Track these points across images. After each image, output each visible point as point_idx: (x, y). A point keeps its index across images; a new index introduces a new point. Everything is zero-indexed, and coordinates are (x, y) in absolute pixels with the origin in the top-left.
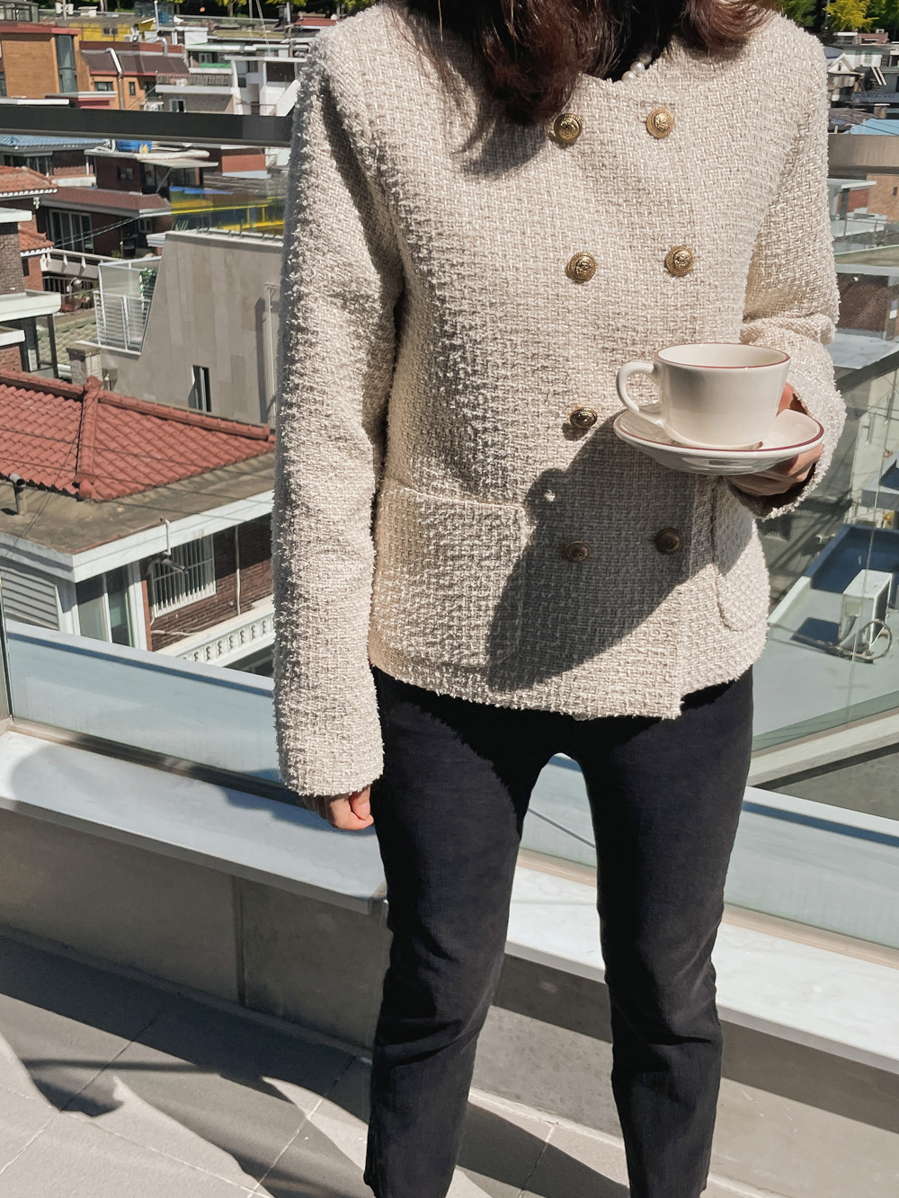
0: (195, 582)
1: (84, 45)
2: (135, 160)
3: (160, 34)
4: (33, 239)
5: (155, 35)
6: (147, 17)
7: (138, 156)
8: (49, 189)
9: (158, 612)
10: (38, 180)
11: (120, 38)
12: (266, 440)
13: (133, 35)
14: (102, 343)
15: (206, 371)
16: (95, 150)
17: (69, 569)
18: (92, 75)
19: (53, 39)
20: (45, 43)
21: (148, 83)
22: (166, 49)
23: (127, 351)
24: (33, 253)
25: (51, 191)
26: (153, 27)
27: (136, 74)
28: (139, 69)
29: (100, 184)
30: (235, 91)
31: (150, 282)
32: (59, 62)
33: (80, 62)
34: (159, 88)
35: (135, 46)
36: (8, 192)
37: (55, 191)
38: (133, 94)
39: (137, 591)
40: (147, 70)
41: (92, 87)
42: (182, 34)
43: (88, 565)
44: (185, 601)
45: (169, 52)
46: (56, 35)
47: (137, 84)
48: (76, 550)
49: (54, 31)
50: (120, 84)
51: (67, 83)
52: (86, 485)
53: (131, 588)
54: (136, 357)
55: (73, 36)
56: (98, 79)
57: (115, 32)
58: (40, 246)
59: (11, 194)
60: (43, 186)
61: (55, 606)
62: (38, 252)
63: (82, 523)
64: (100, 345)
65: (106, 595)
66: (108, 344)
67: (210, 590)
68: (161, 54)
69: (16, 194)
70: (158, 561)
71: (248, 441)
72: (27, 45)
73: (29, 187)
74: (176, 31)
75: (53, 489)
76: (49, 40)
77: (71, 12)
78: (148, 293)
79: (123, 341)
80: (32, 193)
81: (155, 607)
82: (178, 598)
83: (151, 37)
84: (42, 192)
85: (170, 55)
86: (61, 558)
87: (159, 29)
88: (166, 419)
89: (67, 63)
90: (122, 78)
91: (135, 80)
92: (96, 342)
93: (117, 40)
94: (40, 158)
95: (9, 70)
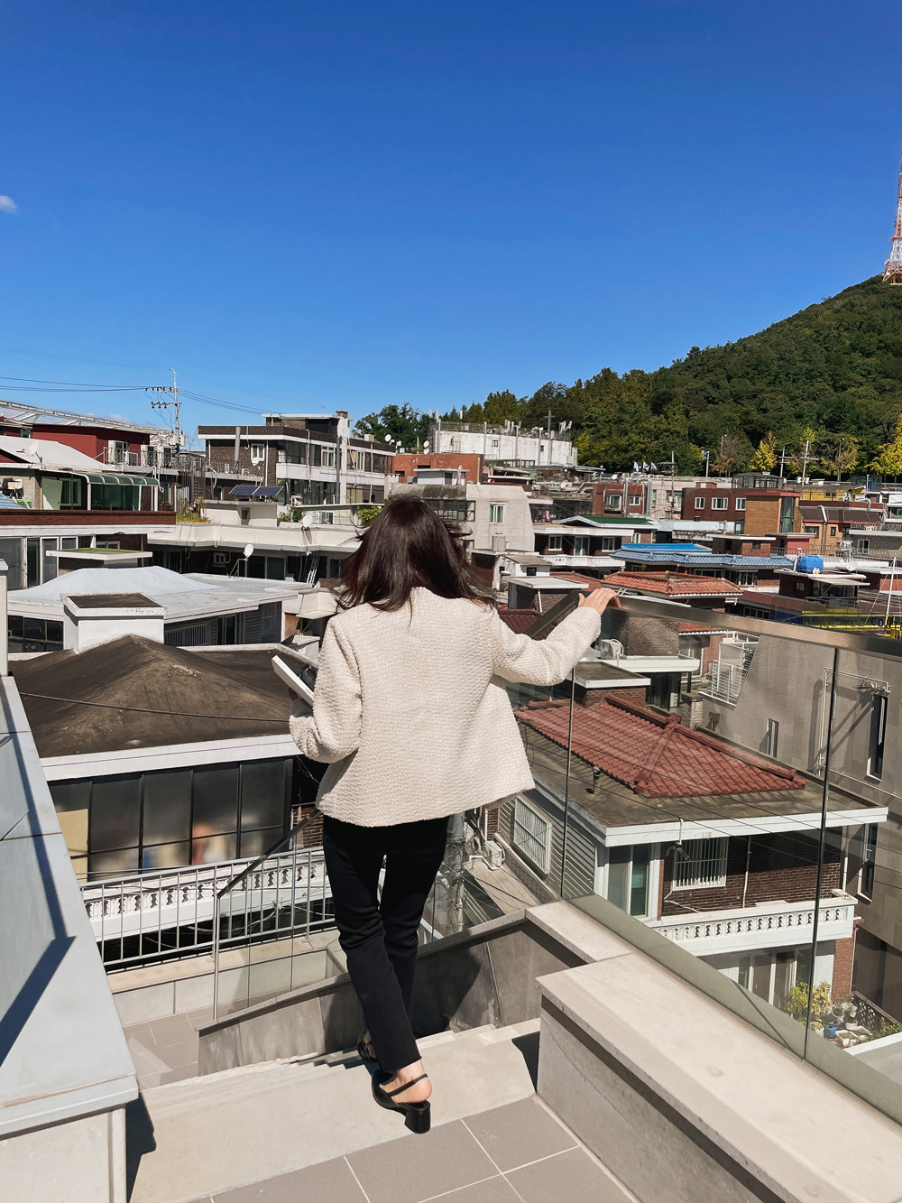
0: (709, 873)
1: (802, 503)
2: (807, 578)
3: (868, 496)
5: (863, 497)
6: (861, 484)
7: (810, 576)
8: (737, 593)
9: (675, 887)
10: (731, 587)
11: (836, 499)
12: (791, 780)
13: (843, 496)
14: (714, 695)
15: (777, 724)
16: (782, 570)
17: (604, 837)
18: (804, 523)
19: (780, 499)
20: (775, 503)
21: (844, 527)
22: (870, 505)
23: (728, 702)
24: (713, 633)
26: (863, 491)
27: (838, 522)
28: (841, 519)
29: (781, 592)
31: (749, 657)
32: (782, 514)
33: (797, 514)
34: (851, 532)
35: (846, 504)
36: (708, 593)
37: (741, 593)
38: (833, 535)
39: (655, 867)
40: (846, 520)
41: (803, 530)
42: (887, 496)
43: (618, 837)
44: (699, 884)
45: (871, 508)
46: (783, 497)
47: (837, 529)
48: (612, 824)
49: (782, 494)
50: (825, 529)
51: (786, 528)
52: (642, 784)
53: (651, 862)
54: (732, 708)
55: (795, 498)
56: (807, 525)
57: (834, 495)
59: (709, 595)
60: (734, 591)
61: (594, 861)
63: (630, 809)
64: (712, 696)
65: (631, 862)
66: (718, 696)
67: (721, 882)
68: (865, 509)
69: (713, 595)
70: (674, 848)
71: (776, 778)
72: (762, 503)
73: (722, 591)
74: (882, 493)
75: (622, 782)
76: (777, 500)
77: (807, 482)
78: (747, 665)
79: (727, 695)
80: (724, 594)
81: (674, 882)
82: (694, 880)
83: (860, 498)
84: (733, 594)
85: (872, 510)
86: (600, 827)
87: (868, 492)
88: (719, 751)
89: (788, 515)
90: (826, 525)
91: (836, 526)
92: (711, 694)
93: (834, 499)
95: (747, 518)
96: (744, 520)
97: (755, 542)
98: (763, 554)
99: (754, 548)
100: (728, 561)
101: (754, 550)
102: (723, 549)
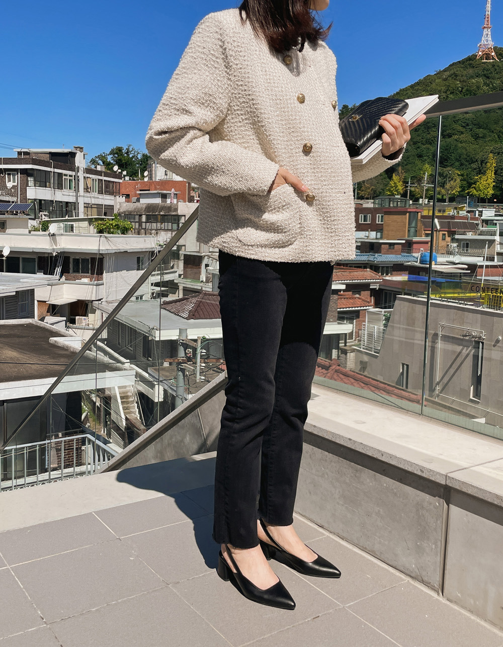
1: (423, 217)
2: (428, 268)
3: (468, 212)
4: (364, 302)
5: (465, 212)
6: (463, 203)
7: (429, 266)
8: (378, 279)
10: (374, 275)
11: (446, 214)
13: (452, 212)
14: (363, 349)
15: (407, 366)
16: (409, 263)
18: (424, 230)
19: (408, 214)
20: (404, 216)
21: (452, 233)
22: (469, 218)
23: (373, 353)
24: (362, 308)
25: (379, 280)
26: (465, 209)
27: (447, 230)
28: (449, 227)
29: (409, 280)
30: (497, 238)
31: (387, 319)
32: (409, 224)
33: (419, 224)
34: (457, 237)
35: (453, 217)
36: (358, 280)
37: (381, 280)
38: (444, 239)
40: (453, 228)
41: (423, 236)
42: (481, 212)
45: (470, 220)
46: (410, 212)
47: (447, 235)
49: (409, 210)
50: (438, 235)
51: (412, 234)
54: (376, 357)
55: (418, 212)
56: (427, 232)
57: (444, 211)
58: (366, 305)
59: (359, 281)
60: (376, 278)
62: (365, 308)
64: (362, 349)
66: (367, 349)
68: (466, 221)
69: (361, 281)
72: (395, 217)
73: (368, 278)
74: (477, 210)
76: (405, 214)
77: (426, 203)
78: (386, 326)
79: (372, 348)
80: (369, 281)
83: (463, 213)
84: (374, 281)
87: (468, 209)
89: (413, 225)
90: (439, 232)
91: (446, 233)
92: (360, 348)
93: (444, 214)
94: (387, 267)
95: (385, 228)
96: (382, 229)
97: (390, 244)
98: (396, 253)
99: (390, 248)
100: (371, 258)
101: (390, 250)
102: (368, 249)
